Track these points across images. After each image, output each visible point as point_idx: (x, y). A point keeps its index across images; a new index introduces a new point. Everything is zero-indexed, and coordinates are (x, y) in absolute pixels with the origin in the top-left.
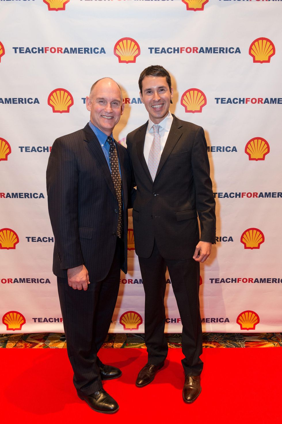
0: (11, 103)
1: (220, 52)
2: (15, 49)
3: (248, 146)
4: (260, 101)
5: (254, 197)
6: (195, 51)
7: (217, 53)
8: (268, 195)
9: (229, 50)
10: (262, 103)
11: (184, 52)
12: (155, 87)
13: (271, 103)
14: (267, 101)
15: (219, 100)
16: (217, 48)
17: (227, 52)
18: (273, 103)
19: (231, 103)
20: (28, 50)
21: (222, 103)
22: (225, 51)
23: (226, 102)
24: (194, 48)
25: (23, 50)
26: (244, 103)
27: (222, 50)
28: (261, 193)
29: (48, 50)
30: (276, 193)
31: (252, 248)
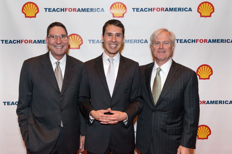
0: (41, 43)
1: (179, 11)
2: (46, 9)
3: (198, 70)
4: (205, 41)
5: (203, 104)
6: (162, 10)
7: (177, 11)
8: (212, 102)
9: (184, 10)
10: (207, 42)
11: (155, 11)
12: (114, 33)
13: (213, 42)
14: (210, 41)
15: (178, 41)
16: (177, 8)
17: (183, 11)
18: (214, 42)
19: (187, 42)
20: (54, 10)
21: (180, 42)
22: (182, 10)
23: (183, 42)
24: (162, 8)
25: (51, 10)
26: (195, 42)
27: (180, 10)
28: (208, 101)
29: (67, 10)
30: (218, 101)
31: (203, 139)
